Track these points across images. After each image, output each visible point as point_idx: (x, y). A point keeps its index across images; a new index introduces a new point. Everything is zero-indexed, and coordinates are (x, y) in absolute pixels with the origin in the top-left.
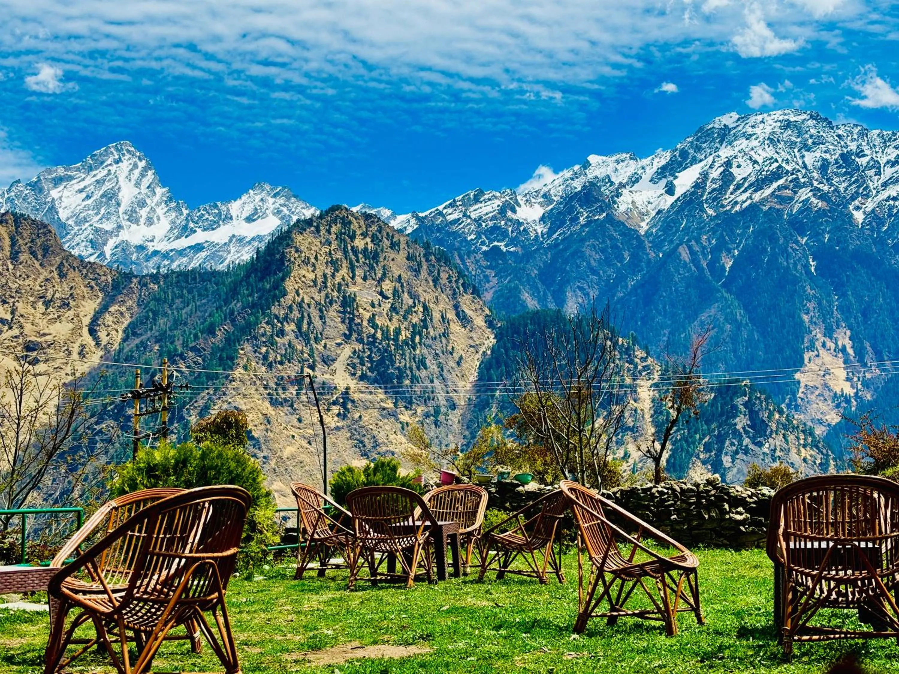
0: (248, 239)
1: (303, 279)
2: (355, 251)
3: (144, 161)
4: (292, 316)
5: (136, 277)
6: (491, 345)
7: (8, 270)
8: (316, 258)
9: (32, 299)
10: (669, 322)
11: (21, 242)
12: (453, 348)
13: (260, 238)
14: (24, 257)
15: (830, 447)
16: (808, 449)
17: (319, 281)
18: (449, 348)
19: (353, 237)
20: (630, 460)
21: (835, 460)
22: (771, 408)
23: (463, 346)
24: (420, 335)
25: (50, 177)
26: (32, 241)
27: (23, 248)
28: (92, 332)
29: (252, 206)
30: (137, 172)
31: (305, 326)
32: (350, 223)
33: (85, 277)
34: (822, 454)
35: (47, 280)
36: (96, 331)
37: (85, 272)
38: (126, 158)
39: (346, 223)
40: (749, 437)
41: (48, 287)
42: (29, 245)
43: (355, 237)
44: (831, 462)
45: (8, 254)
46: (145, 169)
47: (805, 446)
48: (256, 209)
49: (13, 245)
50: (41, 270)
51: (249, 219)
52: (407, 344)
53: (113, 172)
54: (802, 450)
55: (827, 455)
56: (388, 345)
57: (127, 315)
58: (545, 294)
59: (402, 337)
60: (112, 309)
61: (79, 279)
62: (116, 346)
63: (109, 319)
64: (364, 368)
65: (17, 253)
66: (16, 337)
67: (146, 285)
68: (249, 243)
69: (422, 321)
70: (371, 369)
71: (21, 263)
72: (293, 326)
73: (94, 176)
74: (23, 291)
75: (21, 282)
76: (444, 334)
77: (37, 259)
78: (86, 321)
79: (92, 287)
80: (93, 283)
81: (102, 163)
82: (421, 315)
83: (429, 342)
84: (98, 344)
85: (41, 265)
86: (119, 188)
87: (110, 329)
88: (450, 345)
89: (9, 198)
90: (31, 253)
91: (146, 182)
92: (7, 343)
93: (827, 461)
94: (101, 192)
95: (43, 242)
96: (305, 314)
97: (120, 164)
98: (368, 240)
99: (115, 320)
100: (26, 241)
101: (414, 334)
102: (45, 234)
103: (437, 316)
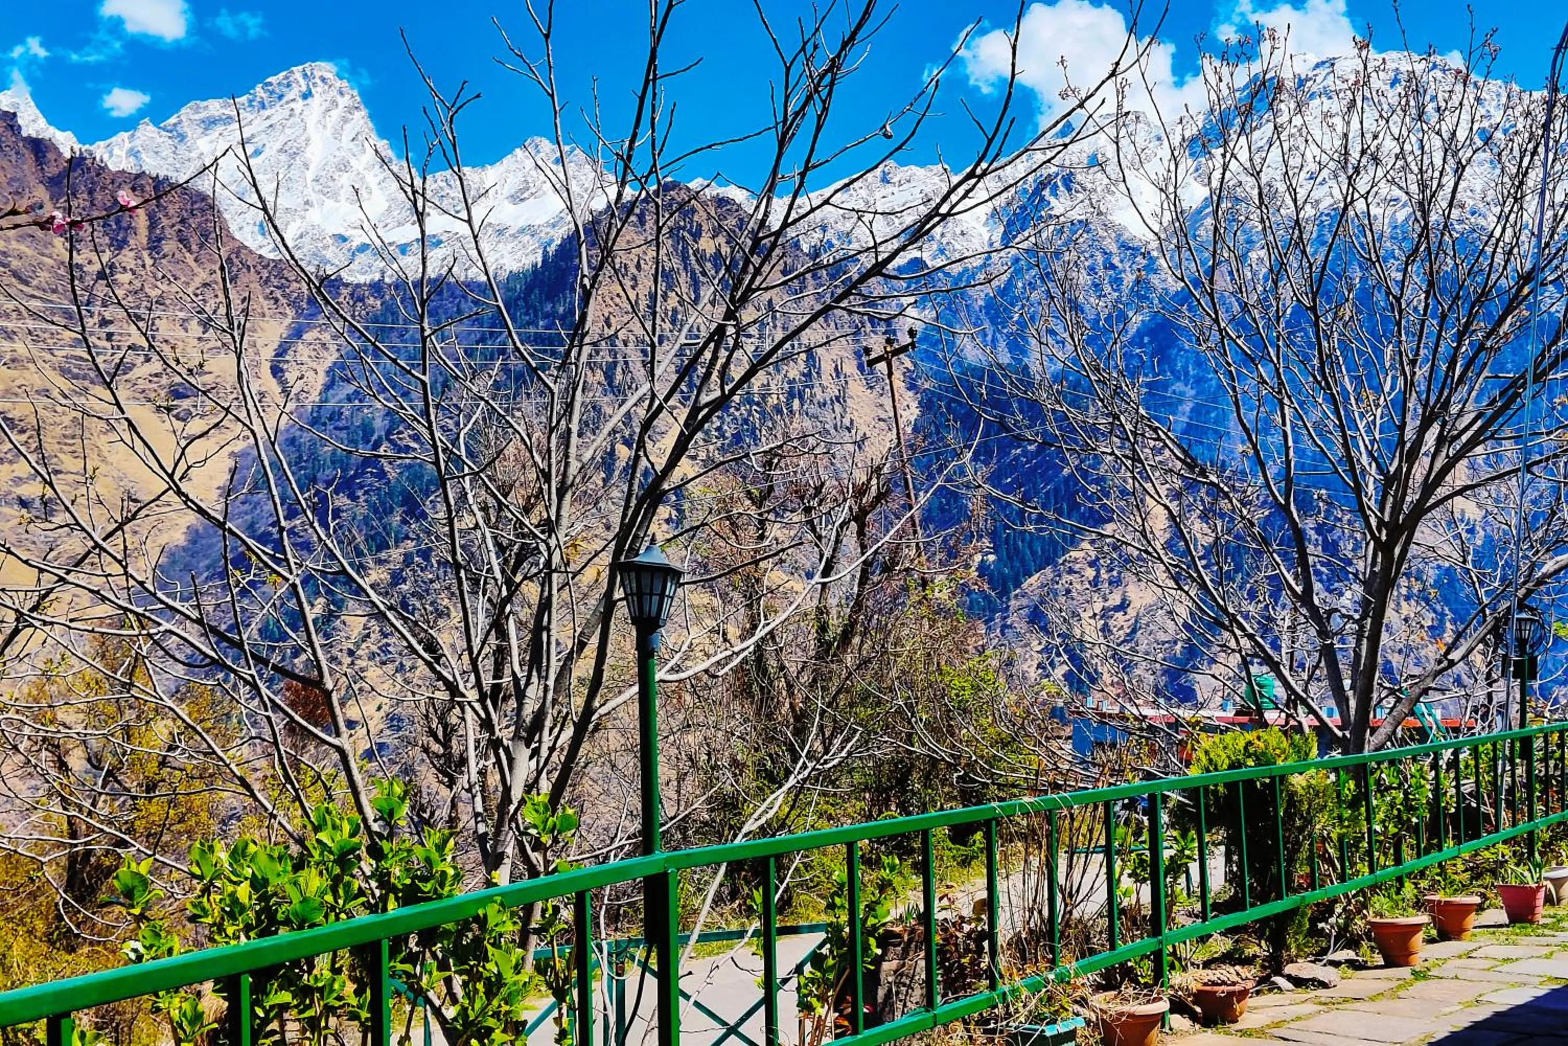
0: (511, 231)
1: (617, 300)
2: (701, 258)
3: (347, 97)
4: (598, 359)
5: (347, 285)
6: (912, 419)
7: (144, 266)
8: (638, 267)
9: (182, 315)
10: (1193, 392)
11: (165, 222)
12: (852, 421)
13: (530, 230)
14: (169, 246)
15: (1447, 602)
16: (1413, 603)
17: (643, 304)
18: (847, 422)
19: (697, 235)
20: (1129, 610)
21: (1454, 622)
22: (1358, 536)
23: (869, 420)
24: (801, 398)
25: (197, 117)
26: (183, 221)
27: (168, 231)
28: (276, 371)
29: (520, 175)
30: (336, 114)
31: (619, 377)
32: (694, 211)
33: (266, 282)
34: (1435, 611)
35: (205, 285)
36: (282, 370)
37: (265, 274)
38: (319, 89)
39: (685, 209)
40: (1321, 581)
41: (207, 297)
42: (178, 227)
43: (700, 236)
44: (1448, 625)
45: (145, 241)
46: (351, 110)
47: (1407, 598)
48: (526, 182)
49: (152, 226)
50: (197, 270)
51: (517, 198)
52: (779, 411)
53: (297, 112)
54: (1403, 604)
55: (1443, 615)
56: (750, 413)
57: (333, 348)
58: (994, 340)
59: (772, 401)
60: (308, 336)
61: (255, 286)
62: (314, 397)
63: (302, 351)
64: (711, 448)
65: (159, 240)
66: (156, 375)
67: (362, 299)
68: (514, 236)
69: (804, 375)
70: (722, 449)
71: (165, 256)
72: (599, 376)
73: (268, 118)
74: (168, 302)
75: (164, 287)
76: (837, 398)
77: (190, 251)
78: (268, 353)
79: (276, 300)
80: (278, 294)
81: (281, 97)
82: (802, 365)
83: (813, 410)
84: (286, 392)
85: (196, 260)
86: (308, 140)
87: (304, 368)
88: (848, 416)
89: (131, 149)
90: (181, 241)
91: (349, 131)
92: (142, 384)
93: (1442, 622)
94: (278, 145)
95: (200, 224)
96: (620, 358)
97: (309, 100)
98: (721, 239)
99: (313, 354)
100: (174, 220)
101: (791, 395)
102: (202, 210)
103: (827, 367)
